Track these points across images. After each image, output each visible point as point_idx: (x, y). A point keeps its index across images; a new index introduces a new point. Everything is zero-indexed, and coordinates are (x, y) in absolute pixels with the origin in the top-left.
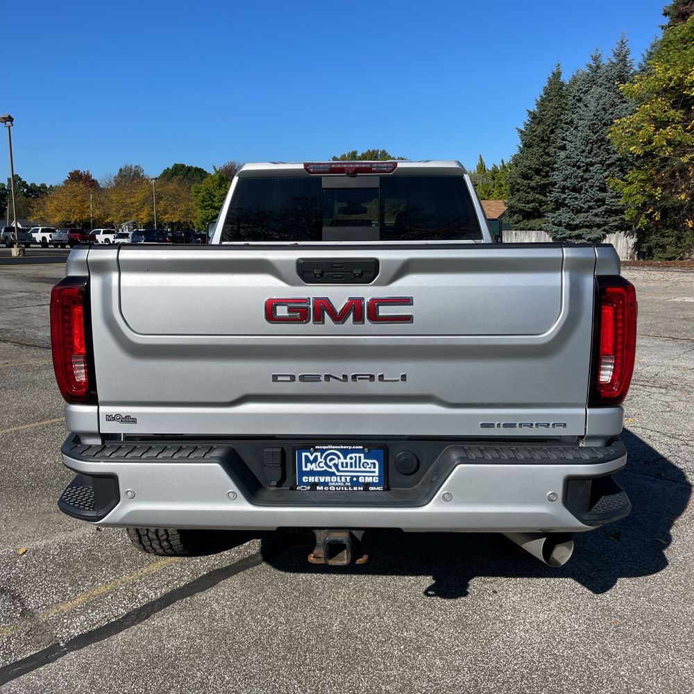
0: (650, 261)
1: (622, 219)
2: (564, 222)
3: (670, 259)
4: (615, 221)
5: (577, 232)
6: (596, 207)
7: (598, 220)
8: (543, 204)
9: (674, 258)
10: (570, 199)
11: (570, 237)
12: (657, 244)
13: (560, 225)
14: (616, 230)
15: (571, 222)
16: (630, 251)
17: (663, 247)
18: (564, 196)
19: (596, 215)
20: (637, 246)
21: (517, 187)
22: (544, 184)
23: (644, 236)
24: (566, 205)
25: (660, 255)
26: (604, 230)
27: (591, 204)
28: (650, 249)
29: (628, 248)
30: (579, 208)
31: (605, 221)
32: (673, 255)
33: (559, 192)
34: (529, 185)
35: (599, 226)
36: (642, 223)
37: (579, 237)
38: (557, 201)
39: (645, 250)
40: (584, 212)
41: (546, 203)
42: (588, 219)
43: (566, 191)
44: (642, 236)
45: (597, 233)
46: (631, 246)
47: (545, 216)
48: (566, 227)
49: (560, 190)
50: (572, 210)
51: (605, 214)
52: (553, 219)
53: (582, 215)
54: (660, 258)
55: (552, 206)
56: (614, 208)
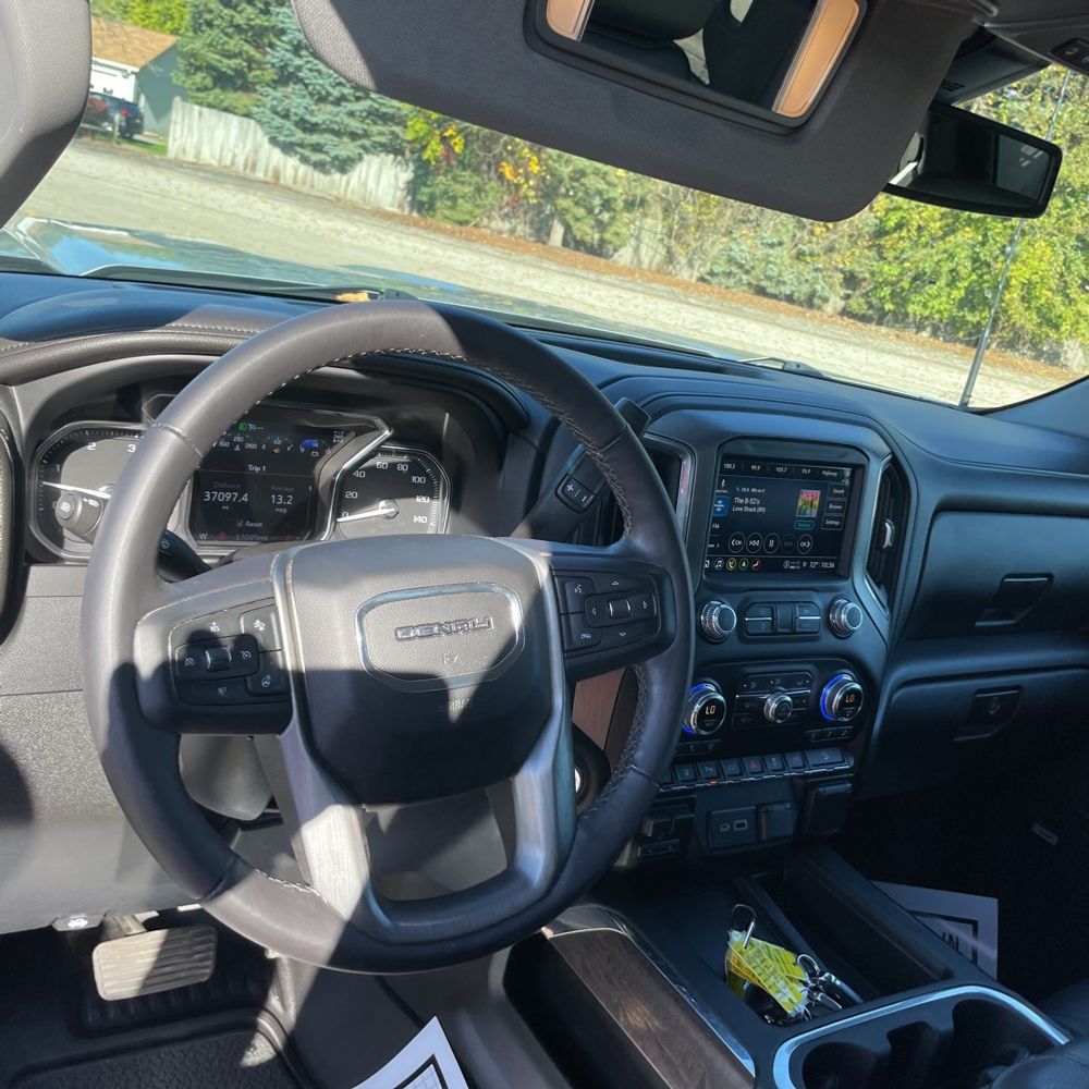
0: (430, 220)
1: (393, 133)
2: (296, 114)
3: (461, 223)
4: (381, 134)
5: (315, 138)
6: (352, 98)
7: (354, 125)
8: (254, 66)
9: (466, 222)
10: (311, 70)
11: (301, 145)
12: (445, 193)
13: (286, 116)
14: (381, 152)
15: (308, 117)
16: (399, 194)
17: (454, 199)
18: (298, 62)
19: (351, 114)
20: (413, 187)
21: (208, 17)
22: (261, 26)
23: (427, 174)
24: (301, 81)
25: (447, 213)
26: (363, 147)
27: (346, 91)
28: (432, 198)
29: (397, 188)
30: (324, 93)
31: (365, 130)
32: (467, 217)
33: (287, 50)
34: (231, 21)
35: (354, 136)
36: (433, 151)
37: (317, 148)
38: (283, 68)
39: (425, 199)
40: (333, 103)
41: (261, 65)
42: (337, 119)
43: (304, 53)
44: (424, 172)
45: (347, 148)
46: (402, 185)
47: (255, 91)
48: (297, 124)
49: (289, 47)
50: (311, 94)
51: (367, 117)
52: (275, 103)
53: (330, 108)
54: (447, 217)
55: (270, 74)
56: (384, 110)
